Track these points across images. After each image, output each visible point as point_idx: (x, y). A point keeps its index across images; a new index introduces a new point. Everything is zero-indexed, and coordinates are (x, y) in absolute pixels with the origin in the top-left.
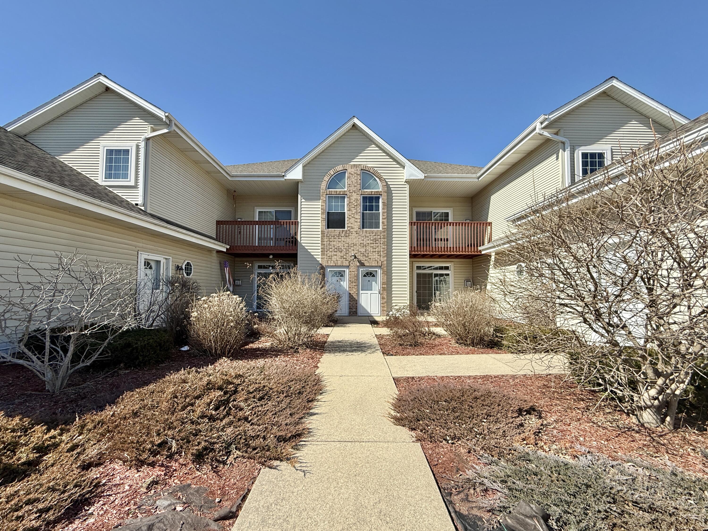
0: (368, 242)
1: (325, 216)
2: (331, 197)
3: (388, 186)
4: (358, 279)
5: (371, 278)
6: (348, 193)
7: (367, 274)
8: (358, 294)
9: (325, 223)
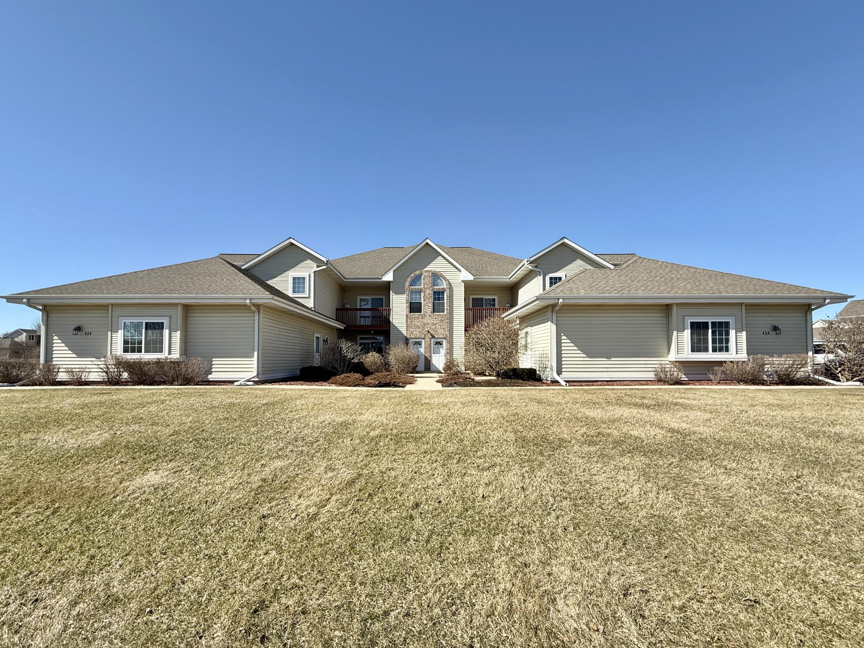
0: (437, 322)
1: (408, 305)
2: (412, 292)
3: (450, 284)
4: (430, 346)
5: (439, 346)
6: (423, 289)
7: (437, 343)
8: (431, 357)
9: (408, 310)
